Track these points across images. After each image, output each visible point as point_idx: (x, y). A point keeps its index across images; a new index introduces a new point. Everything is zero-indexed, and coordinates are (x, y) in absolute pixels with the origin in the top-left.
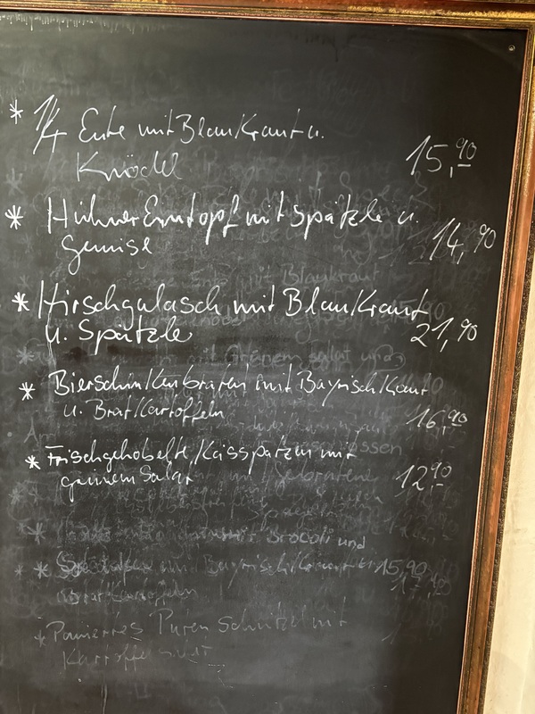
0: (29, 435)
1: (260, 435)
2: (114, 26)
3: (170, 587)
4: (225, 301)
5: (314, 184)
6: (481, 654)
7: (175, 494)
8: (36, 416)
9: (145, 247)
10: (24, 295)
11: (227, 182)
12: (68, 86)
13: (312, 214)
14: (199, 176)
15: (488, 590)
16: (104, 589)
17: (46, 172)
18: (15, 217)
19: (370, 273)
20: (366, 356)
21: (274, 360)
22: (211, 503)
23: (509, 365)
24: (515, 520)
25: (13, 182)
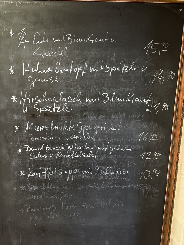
0: (18, 143)
1: (95, 143)
2: (45, 4)
3: (65, 194)
4: (83, 98)
5: (113, 58)
6: (169, 215)
7: (67, 163)
8: (20, 137)
9: (56, 80)
10: (15, 96)
11: (83, 57)
12: (29, 25)
13: (112, 68)
14: (74, 56)
15: (172, 194)
16: (43, 194)
17: (22, 55)
18: (12, 70)
19: (132, 88)
20: (131, 116)
21: (100, 118)
22: (79, 165)
23: (179, 118)
24: (181, 171)
25: (11, 58)
